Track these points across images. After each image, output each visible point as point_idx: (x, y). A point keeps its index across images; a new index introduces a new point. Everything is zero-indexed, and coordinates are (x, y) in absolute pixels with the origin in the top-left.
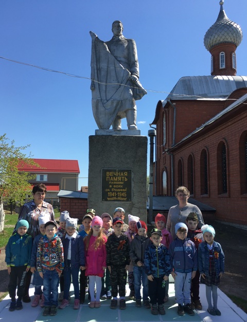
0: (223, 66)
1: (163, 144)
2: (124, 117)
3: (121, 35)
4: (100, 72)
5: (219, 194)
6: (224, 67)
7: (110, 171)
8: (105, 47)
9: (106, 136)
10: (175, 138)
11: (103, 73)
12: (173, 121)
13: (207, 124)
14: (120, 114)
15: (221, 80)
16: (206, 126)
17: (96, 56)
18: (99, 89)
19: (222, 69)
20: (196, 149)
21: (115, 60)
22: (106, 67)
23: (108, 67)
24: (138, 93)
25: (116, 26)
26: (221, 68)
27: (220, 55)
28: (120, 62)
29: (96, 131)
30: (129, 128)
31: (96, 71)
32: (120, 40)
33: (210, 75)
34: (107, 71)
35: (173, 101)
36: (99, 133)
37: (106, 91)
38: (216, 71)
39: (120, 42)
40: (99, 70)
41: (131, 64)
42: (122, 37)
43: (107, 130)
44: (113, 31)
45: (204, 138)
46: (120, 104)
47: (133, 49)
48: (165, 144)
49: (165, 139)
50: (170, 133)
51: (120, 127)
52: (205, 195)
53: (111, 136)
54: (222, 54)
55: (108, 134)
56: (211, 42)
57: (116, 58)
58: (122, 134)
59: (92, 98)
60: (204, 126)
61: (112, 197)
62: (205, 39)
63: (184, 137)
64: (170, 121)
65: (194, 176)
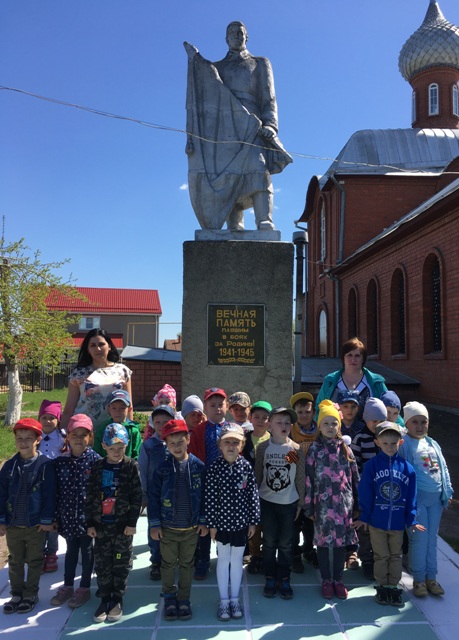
0: (434, 111)
1: (320, 259)
2: (248, 207)
3: (243, 49)
4: (204, 119)
5: (425, 353)
6: (437, 112)
7: (222, 308)
8: (213, 72)
9: (215, 242)
10: (343, 248)
11: (209, 122)
12: (339, 215)
13: (403, 220)
14: (242, 200)
15: (430, 137)
16: (402, 225)
17: (196, 90)
18: (203, 153)
19: (432, 117)
20: (383, 269)
21: (233, 97)
22: (215, 111)
23: (219, 110)
24: (276, 160)
25: (234, 32)
26: (430, 114)
27: (430, 88)
28: (242, 100)
29: (197, 232)
30: (259, 227)
31: (196, 118)
32: (241, 60)
33: (410, 127)
34: (218, 119)
35: (339, 177)
36: (202, 237)
37: (215, 157)
38: (422, 119)
39: (243, 63)
40: (201, 116)
41: (262, 105)
42: (246, 53)
43: (218, 231)
44: (228, 42)
45: (398, 247)
46: (243, 180)
47: (267, 75)
48: (325, 259)
49: (323, 249)
50: (334, 239)
51: (242, 225)
52: (400, 355)
53: (225, 241)
54: (433, 87)
55: (220, 238)
56: (413, 64)
57: (234, 92)
58: (246, 239)
59: (189, 171)
60: (397, 224)
61: (227, 356)
62: (401, 59)
63: (360, 246)
64: (334, 215)
65: (380, 319)
